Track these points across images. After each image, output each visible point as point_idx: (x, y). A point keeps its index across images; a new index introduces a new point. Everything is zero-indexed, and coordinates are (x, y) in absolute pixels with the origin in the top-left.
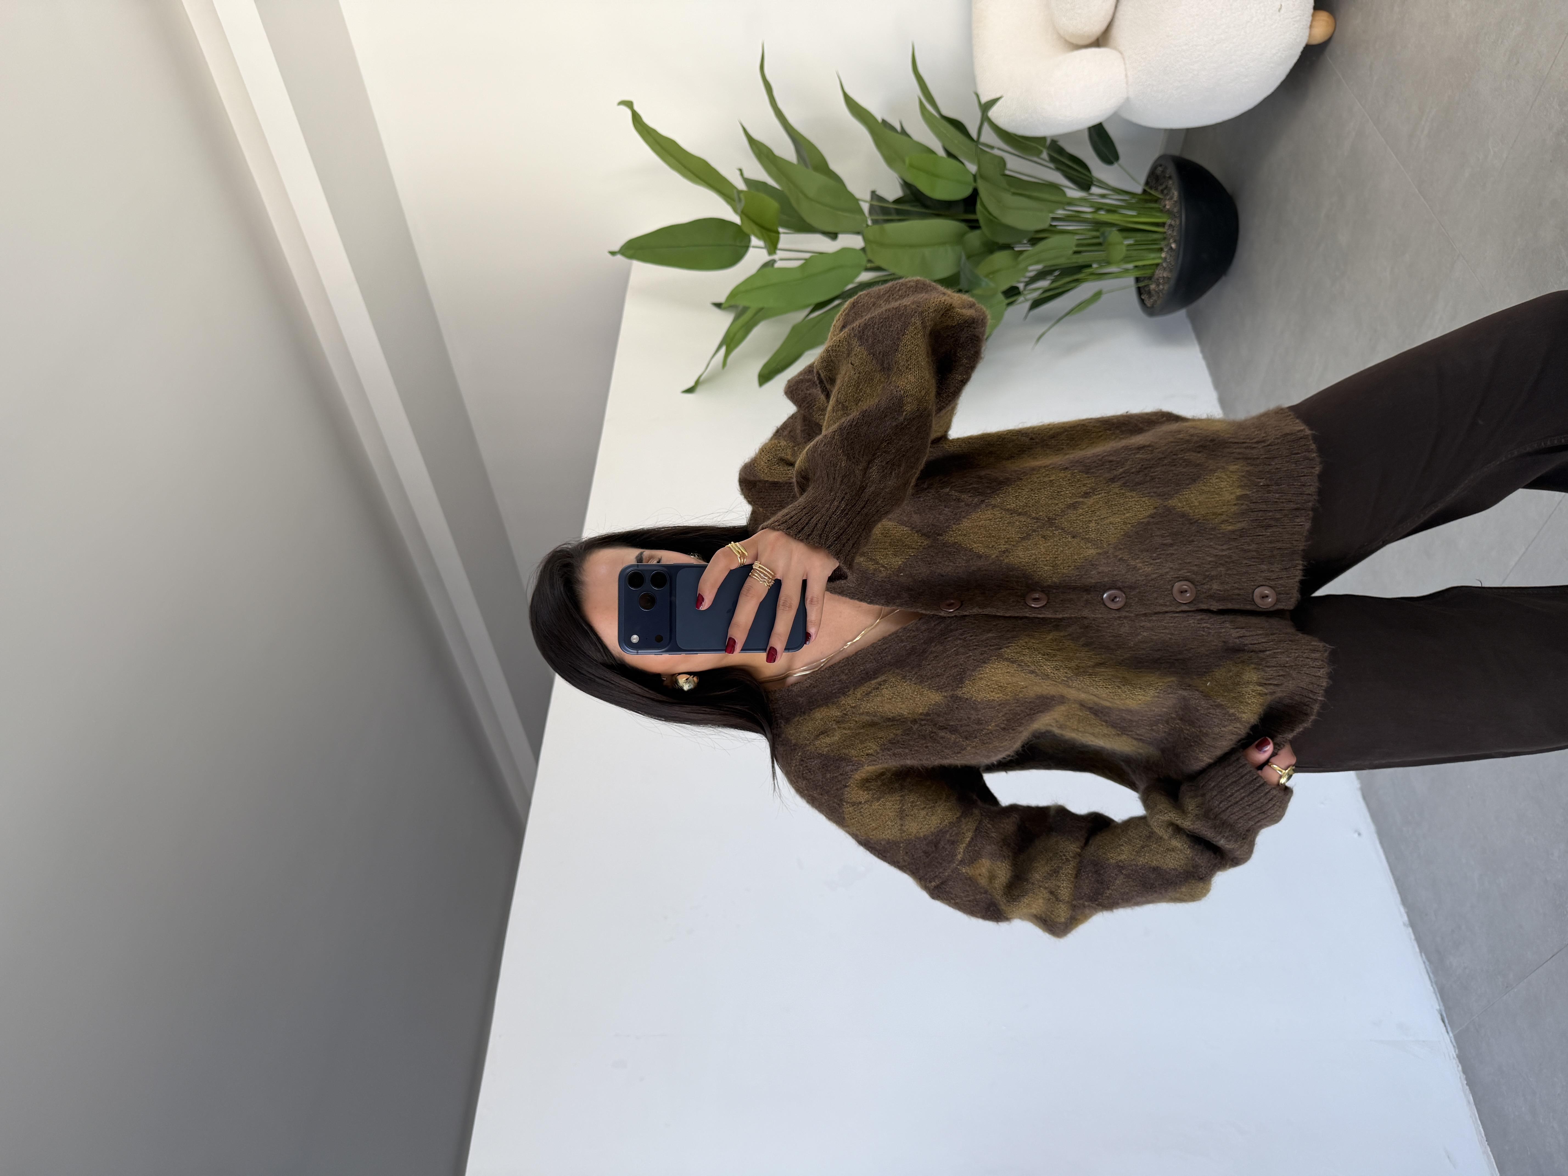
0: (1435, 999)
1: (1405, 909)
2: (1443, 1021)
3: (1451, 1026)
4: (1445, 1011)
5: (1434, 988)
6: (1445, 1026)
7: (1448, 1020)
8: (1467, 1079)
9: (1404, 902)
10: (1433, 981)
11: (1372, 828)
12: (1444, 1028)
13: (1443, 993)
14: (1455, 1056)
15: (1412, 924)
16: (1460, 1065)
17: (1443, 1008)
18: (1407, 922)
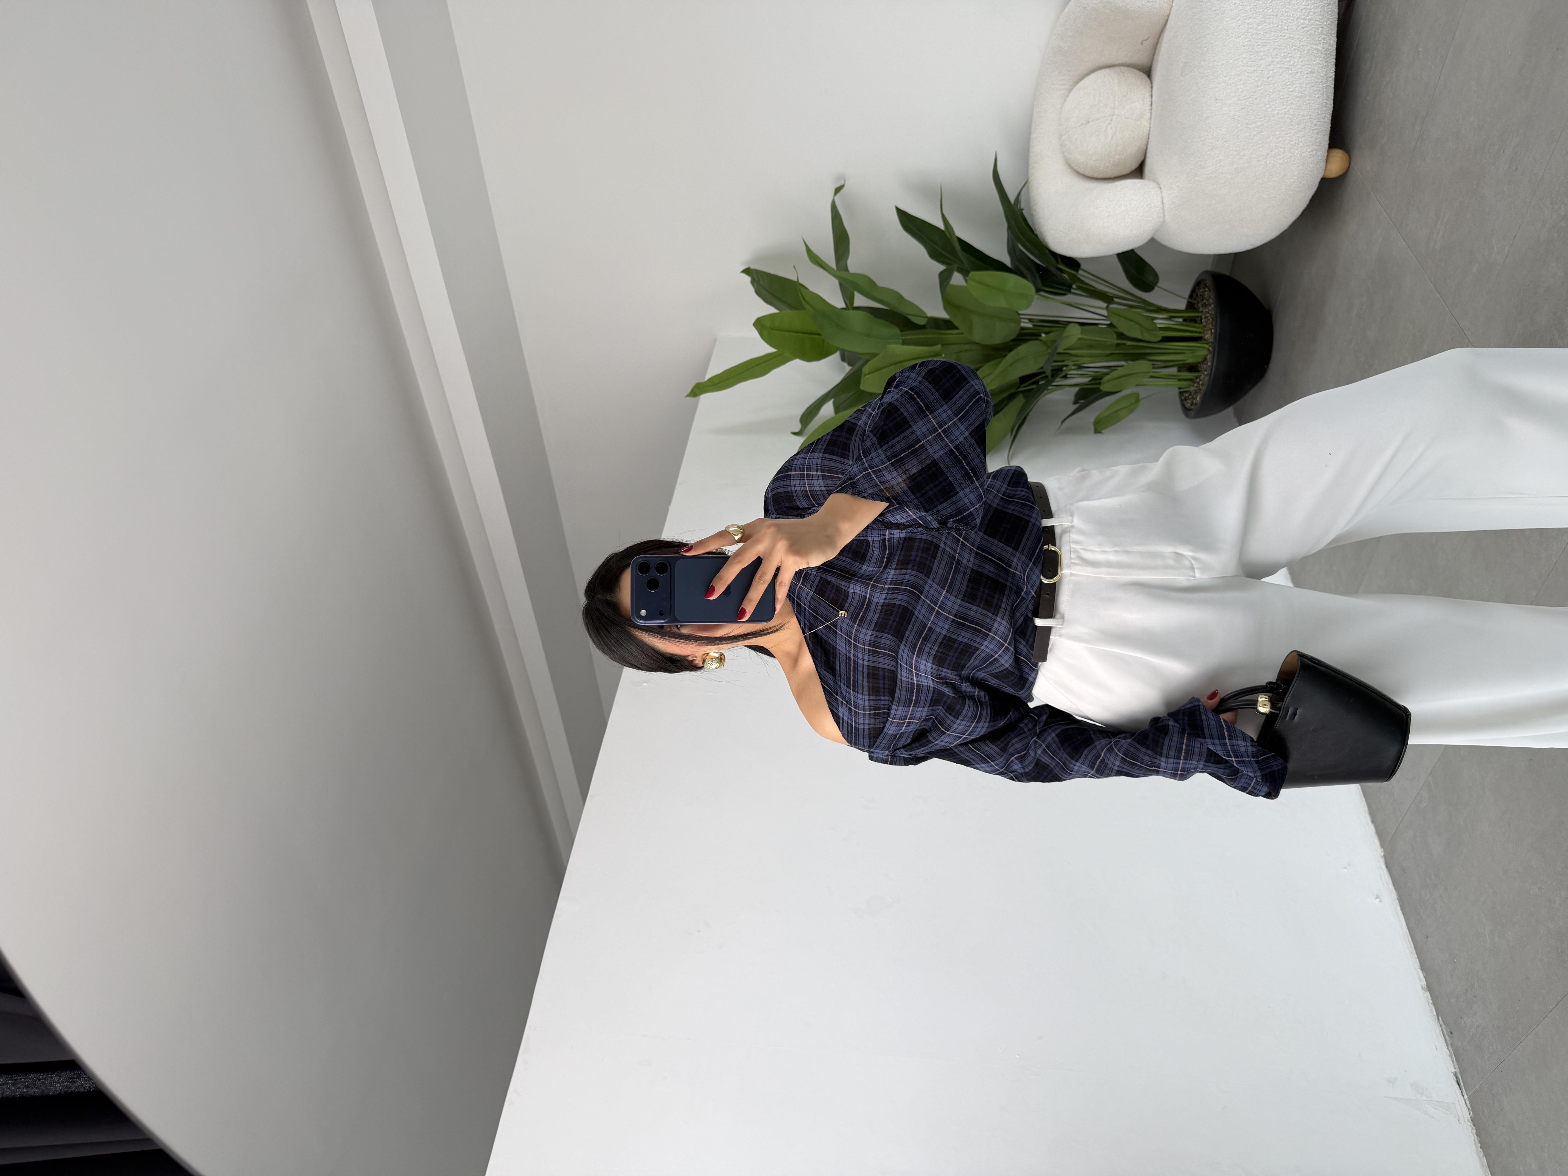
0: (1451, 1063)
1: (1423, 973)
2: (1459, 1084)
3: (1465, 1089)
4: (1460, 1073)
5: (1449, 1051)
6: (1460, 1089)
7: (1463, 1082)
8: (1480, 1142)
9: (1423, 966)
10: (1449, 1044)
11: (1394, 894)
12: (1460, 1091)
13: (1458, 1055)
14: (1470, 1119)
15: (1429, 988)
16: (1474, 1128)
17: (1458, 1071)
18: (1426, 987)
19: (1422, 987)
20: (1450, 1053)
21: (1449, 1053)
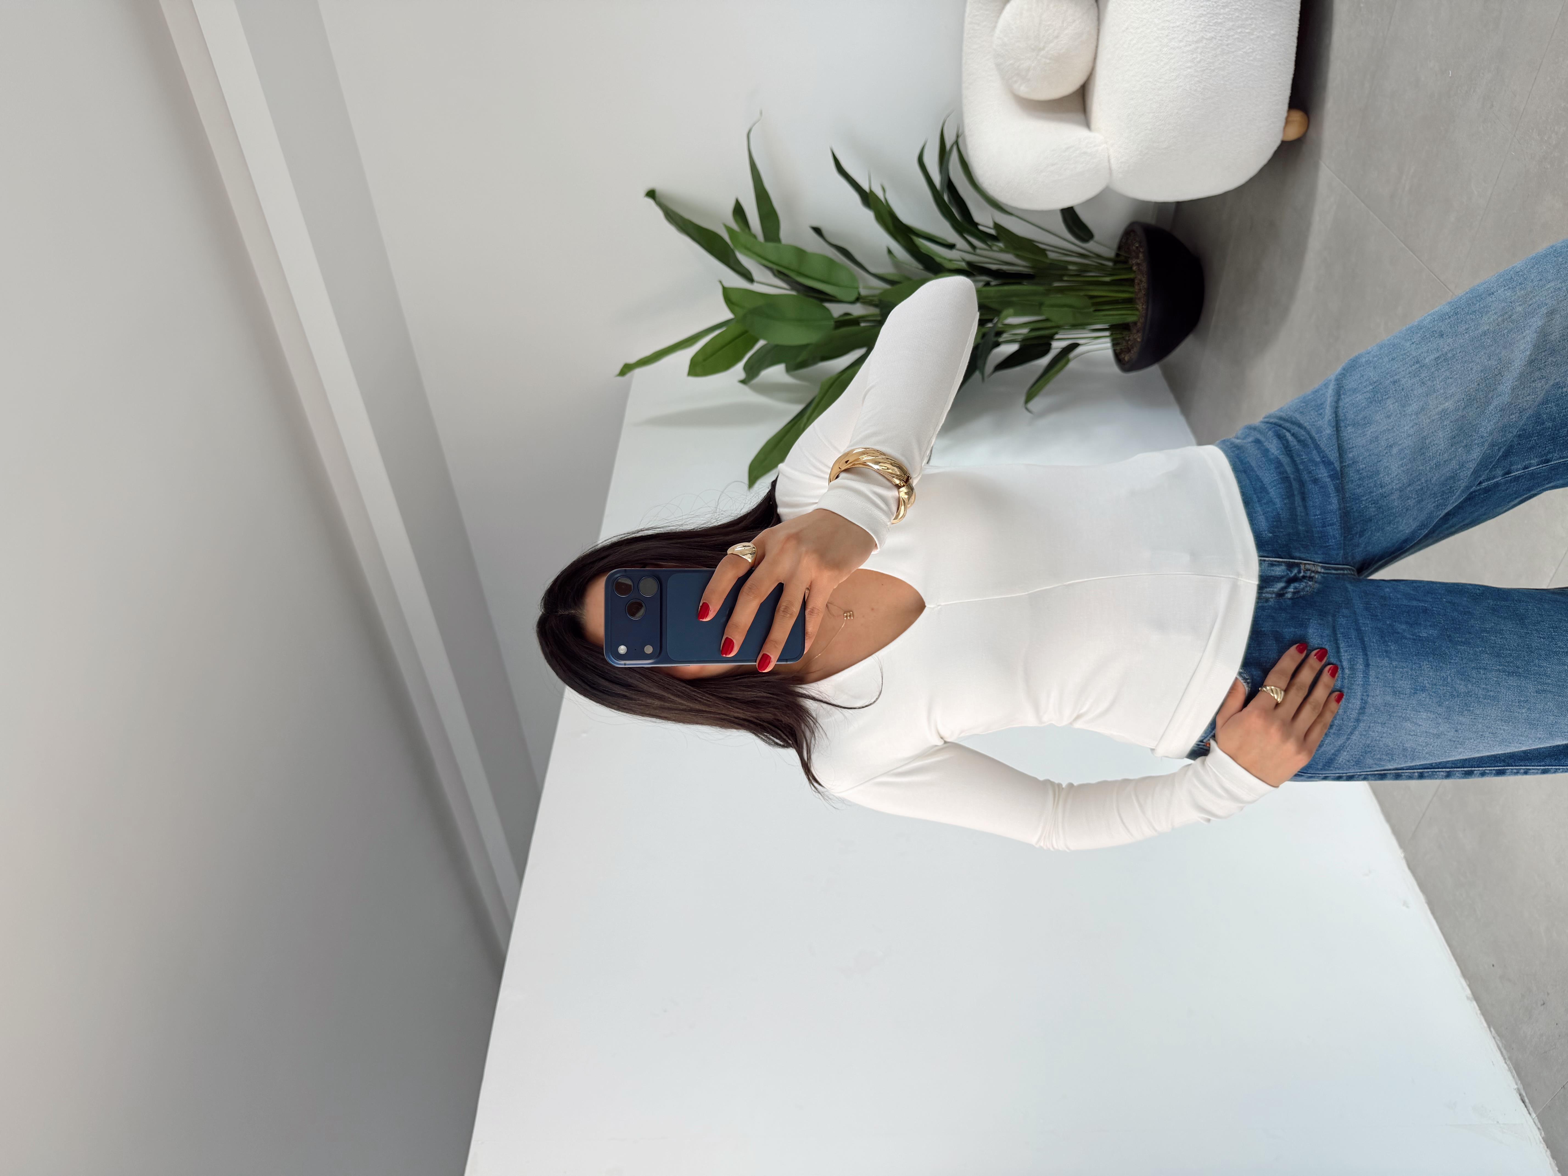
0: (1511, 1078)
1: (1466, 982)
2: (1524, 1102)
3: (1532, 1107)
4: (1524, 1088)
5: (1508, 1065)
6: (1526, 1106)
7: (1528, 1099)
8: (1557, 1165)
9: (1465, 975)
10: (1506, 1057)
11: (1422, 899)
12: (1526, 1109)
13: (1519, 1069)
14: (1542, 1140)
15: (1476, 997)
16: (1548, 1148)
17: (1521, 1087)
18: (1471, 996)
19: (1468, 998)
20: (1509, 1069)
21: (1507, 1068)
